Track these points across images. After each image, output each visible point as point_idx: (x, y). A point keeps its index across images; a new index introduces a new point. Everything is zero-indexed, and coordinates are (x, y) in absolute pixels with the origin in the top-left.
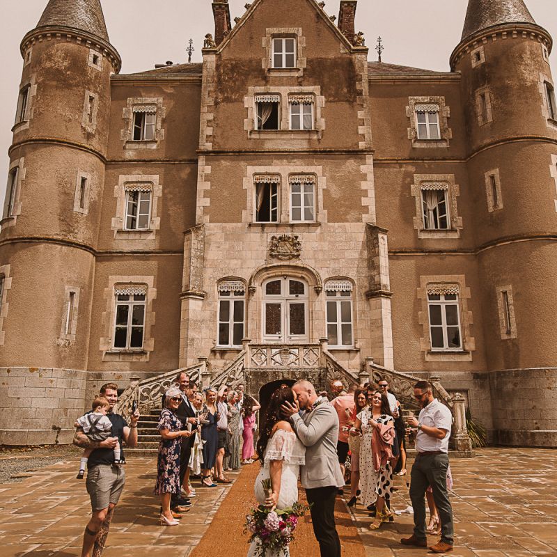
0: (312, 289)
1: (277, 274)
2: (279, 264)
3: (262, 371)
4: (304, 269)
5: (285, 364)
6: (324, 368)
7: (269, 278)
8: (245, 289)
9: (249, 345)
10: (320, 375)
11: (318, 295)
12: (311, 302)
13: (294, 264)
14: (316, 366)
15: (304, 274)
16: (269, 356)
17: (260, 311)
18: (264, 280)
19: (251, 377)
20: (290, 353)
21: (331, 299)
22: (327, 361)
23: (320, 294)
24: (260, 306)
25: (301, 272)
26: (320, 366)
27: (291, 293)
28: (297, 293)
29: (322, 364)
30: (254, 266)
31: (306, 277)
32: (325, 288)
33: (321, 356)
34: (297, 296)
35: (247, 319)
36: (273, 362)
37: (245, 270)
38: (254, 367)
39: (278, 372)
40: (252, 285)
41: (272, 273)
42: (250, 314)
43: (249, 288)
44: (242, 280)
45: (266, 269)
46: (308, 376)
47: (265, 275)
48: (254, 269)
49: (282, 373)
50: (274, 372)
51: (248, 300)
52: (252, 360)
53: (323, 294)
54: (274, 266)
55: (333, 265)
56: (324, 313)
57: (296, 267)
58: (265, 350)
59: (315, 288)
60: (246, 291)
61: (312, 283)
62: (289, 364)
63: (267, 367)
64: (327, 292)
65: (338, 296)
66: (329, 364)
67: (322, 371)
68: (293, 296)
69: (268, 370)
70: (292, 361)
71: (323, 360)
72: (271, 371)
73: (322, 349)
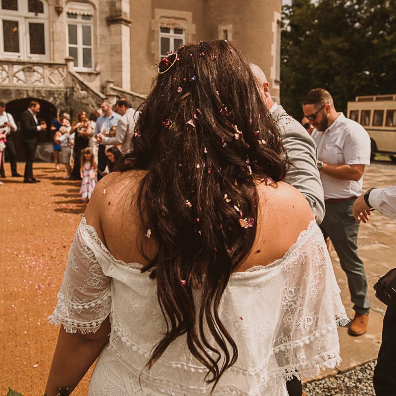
0: (52, 9)
3: (4, 88)
5: (29, 82)
6: (70, 88)
10: (66, 94)
11: (59, 15)
12: (52, 22)
14: (62, 85)
16: (11, 73)
20: (34, 71)
21: (72, 21)
22: (73, 80)
23: (61, 15)
26: (66, 85)
27: (30, 10)
28: (36, 11)
29: (68, 84)
32: (66, 10)
33: (67, 75)
34: (36, 15)
36: (16, 79)
39: (22, 90)
46: (54, 94)
49: (27, 91)
50: (18, 90)
53: (64, 15)
56: (65, 35)
58: (6, 66)
59: (56, 7)
61: (52, 2)
62: (34, 83)
63: (10, 84)
64: (68, 14)
65: (79, 19)
66: (75, 84)
67: (68, 90)
68: (32, 14)
69: (11, 88)
70: (36, 79)
71: (70, 79)
72: (13, 88)
73: (67, 68)
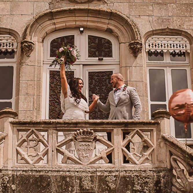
0: (125, 48)
1: (68, 24)
2: (72, 8)
3: (37, 174)
4: (112, 15)
5: (85, 163)
6: (165, 169)
7: (56, 30)
8: (16, 47)
9: (12, 123)
10: (158, 182)
11: (136, 57)
13: (97, 8)
14: (148, 165)
15: (112, 25)
16: (52, 145)
17: (39, 81)
18: (47, 34)
19: (14, 187)
20: (96, 139)
21: (156, 64)
22: (171, 154)
23: (139, 56)
24: (40, 74)
25: (107, 21)
26: (157, 164)
27: (91, 54)
28: (100, 55)
29: (161, 162)
30: (31, 11)
31: (116, 30)
32: (146, 47)
33: (159, 145)
34: (101, 60)
35: (18, 94)
36: (61, 157)
37: (16, 18)
38: (21, 166)
39: (70, 177)
40: (28, 39)
41: (60, 22)
42: (23, 85)
43: (22, 43)
44: (11, 32)
45: (51, 15)
46: (133, 185)
47: (48, 25)
48: (31, 17)
49: (80, 179)
50: (64, 178)
51: (20, 64)
52: (18, 153)
53: (143, 55)
54: (65, 11)
55: (157, 12)
56: (146, 85)
57: (98, 13)
58: (45, 134)
59: (130, 44)
60: (18, 51)
61: (125, 38)
62: (94, 162)
63: (48, 167)
64: (150, 54)
65: (167, 59)
66: (175, 160)
67: (162, 174)
68: (95, 60)
69: (50, 174)
70: (99, 155)
71: (164, 153)
72: (55, 174)
73: (159, 131)
